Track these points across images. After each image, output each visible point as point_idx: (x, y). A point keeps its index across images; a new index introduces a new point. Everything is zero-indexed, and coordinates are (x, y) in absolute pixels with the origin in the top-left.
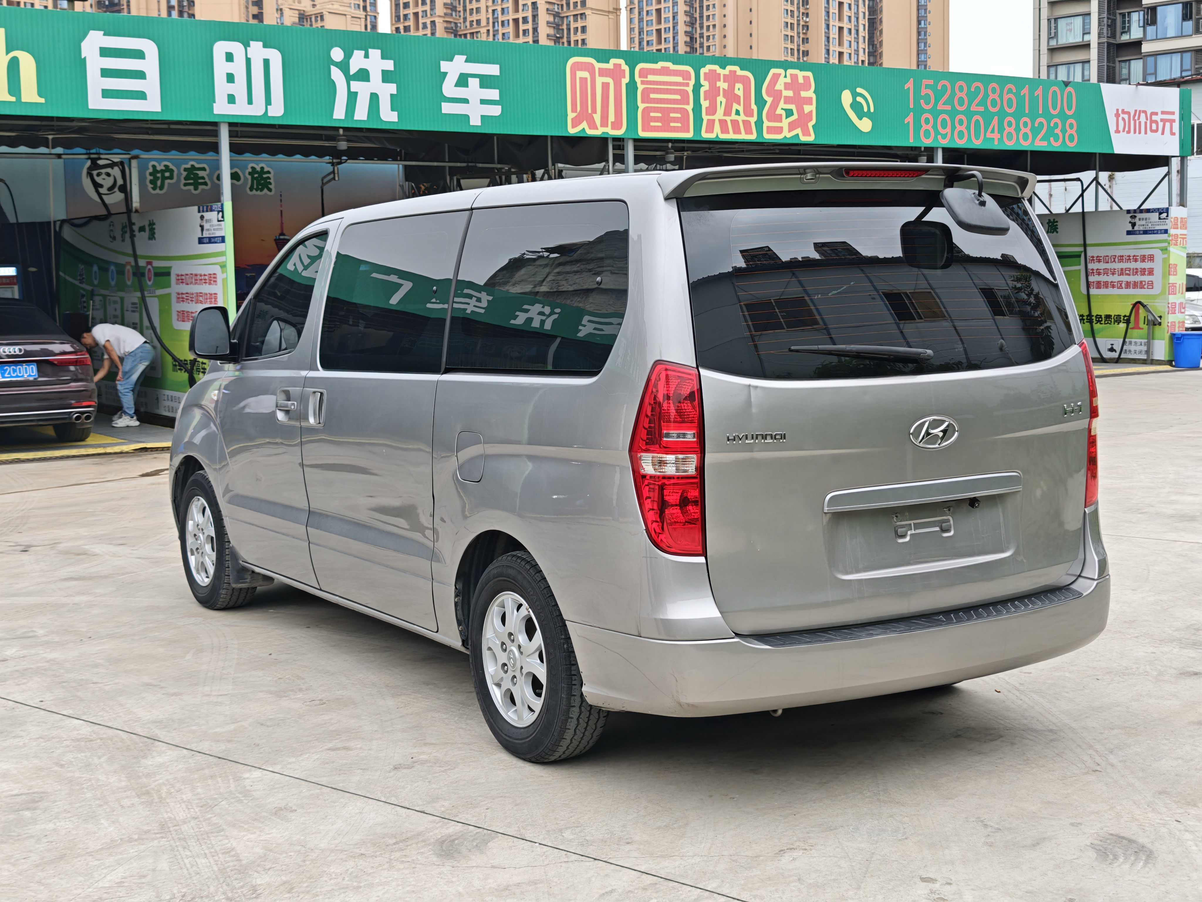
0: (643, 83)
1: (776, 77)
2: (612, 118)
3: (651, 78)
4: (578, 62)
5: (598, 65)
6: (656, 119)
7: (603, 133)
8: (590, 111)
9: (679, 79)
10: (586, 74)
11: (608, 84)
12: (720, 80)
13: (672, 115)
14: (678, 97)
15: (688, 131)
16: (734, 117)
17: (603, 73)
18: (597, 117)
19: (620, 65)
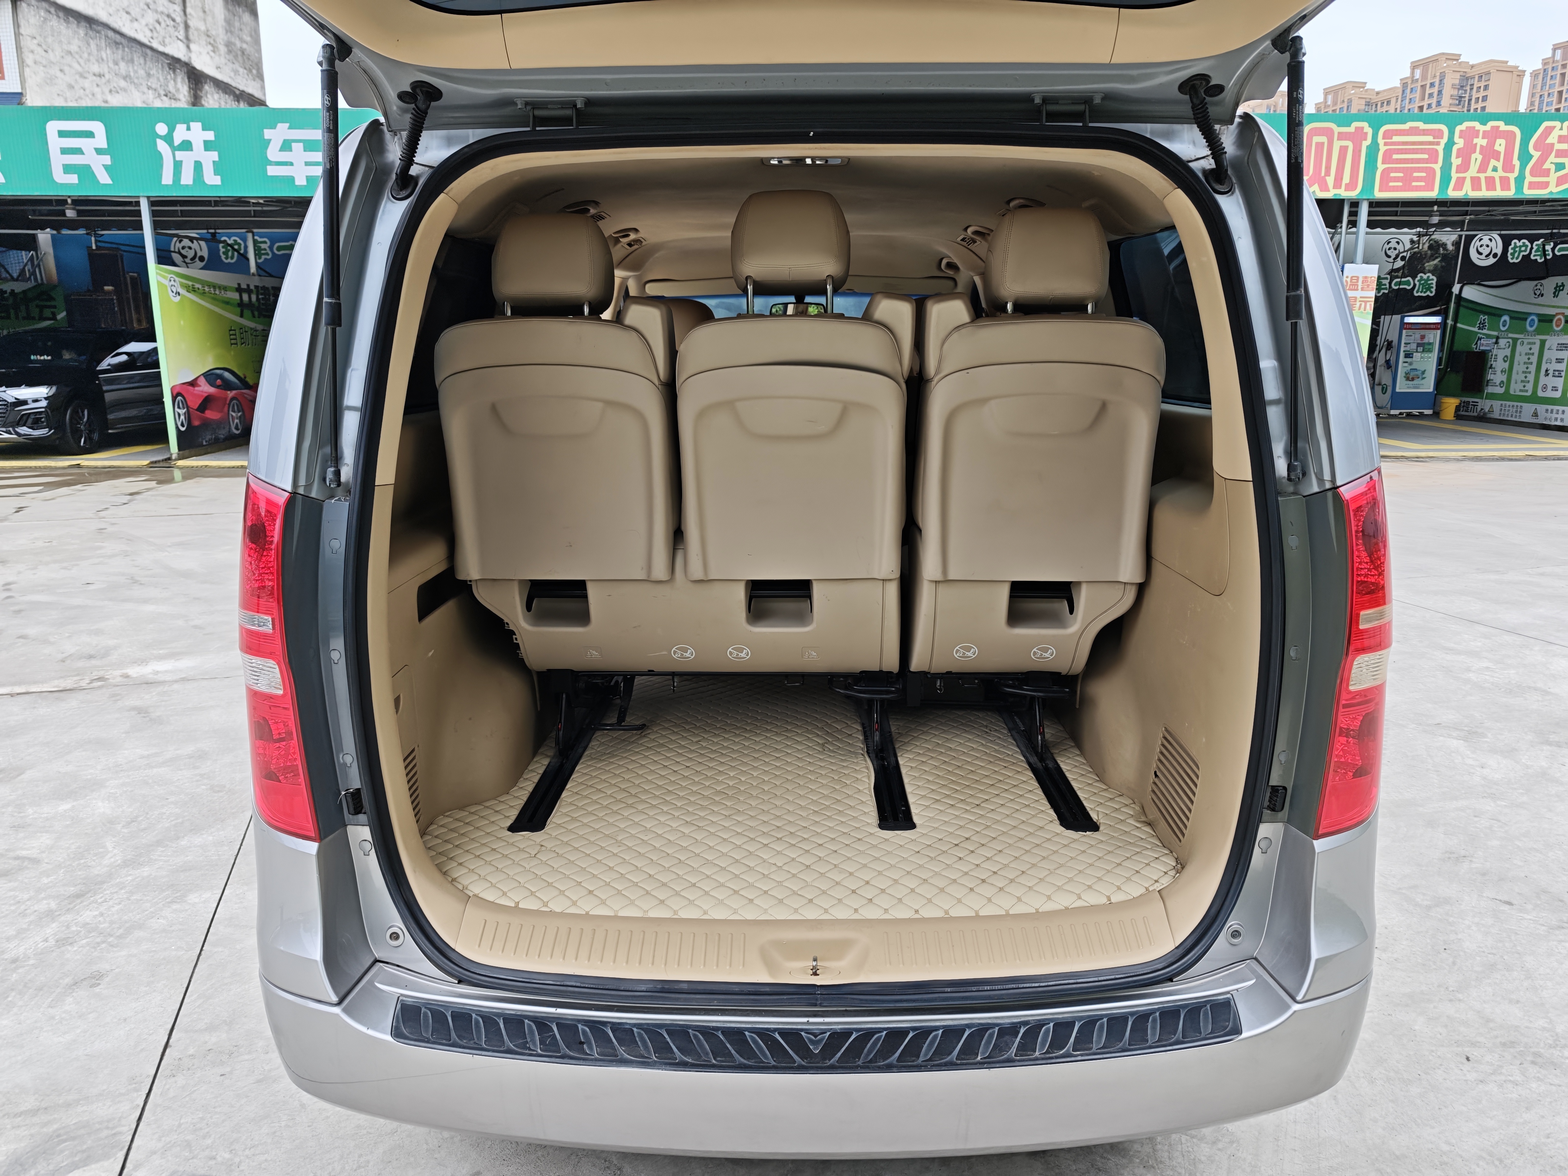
0: (1386, 144)
1: (1549, 130)
2: (1346, 179)
3: (1396, 139)
4: (1316, 128)
5: (1337, 130)
6: (1396, 179)
7: (1335, 195)
8: (1323, 174)
9: (1430, 138)
10: (1324, 139)
11: (1346, 148)
12: (1477, 137)
13: (1415, 174)
14: (1426, 156)
15: (1432, 190)
16: (1489, 173)
17: (1341, 136)
18: (1330, 180)
19: (1362, 128)
